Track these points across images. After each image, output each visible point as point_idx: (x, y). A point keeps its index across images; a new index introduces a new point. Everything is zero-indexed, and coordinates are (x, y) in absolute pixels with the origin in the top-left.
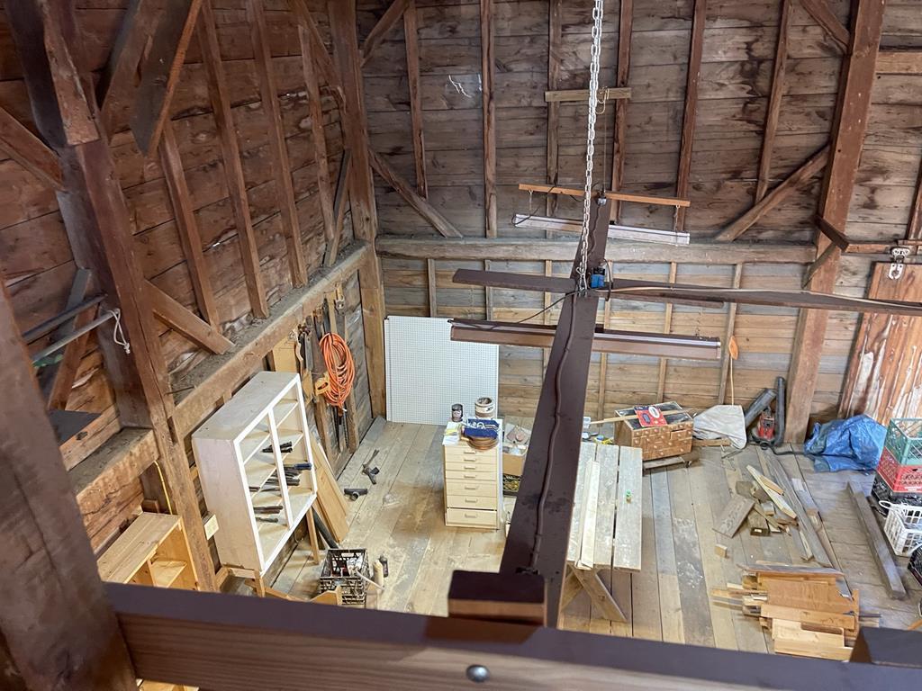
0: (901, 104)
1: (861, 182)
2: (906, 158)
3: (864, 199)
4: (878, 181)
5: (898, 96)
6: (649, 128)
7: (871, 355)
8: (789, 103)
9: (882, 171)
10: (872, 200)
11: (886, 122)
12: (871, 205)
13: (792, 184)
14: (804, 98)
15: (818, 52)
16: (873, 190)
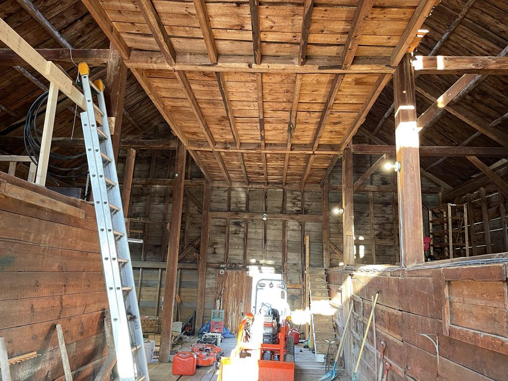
0: (219, 226)
1: (211, 246)
2: (222, 240)
3: (212, 251)
4: (215, 246)
5: (218, 224)
6: (154, 229)
7: (219, 300)
8: (191, 225)
9: (216, 243)
10: (215, 252)
11: (216, 230)
12: (215, 253)
13: (192, 246)
14: (194, 224)
15: (197, 212)
16: (215, 249)
